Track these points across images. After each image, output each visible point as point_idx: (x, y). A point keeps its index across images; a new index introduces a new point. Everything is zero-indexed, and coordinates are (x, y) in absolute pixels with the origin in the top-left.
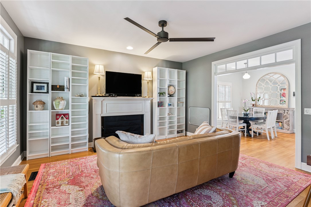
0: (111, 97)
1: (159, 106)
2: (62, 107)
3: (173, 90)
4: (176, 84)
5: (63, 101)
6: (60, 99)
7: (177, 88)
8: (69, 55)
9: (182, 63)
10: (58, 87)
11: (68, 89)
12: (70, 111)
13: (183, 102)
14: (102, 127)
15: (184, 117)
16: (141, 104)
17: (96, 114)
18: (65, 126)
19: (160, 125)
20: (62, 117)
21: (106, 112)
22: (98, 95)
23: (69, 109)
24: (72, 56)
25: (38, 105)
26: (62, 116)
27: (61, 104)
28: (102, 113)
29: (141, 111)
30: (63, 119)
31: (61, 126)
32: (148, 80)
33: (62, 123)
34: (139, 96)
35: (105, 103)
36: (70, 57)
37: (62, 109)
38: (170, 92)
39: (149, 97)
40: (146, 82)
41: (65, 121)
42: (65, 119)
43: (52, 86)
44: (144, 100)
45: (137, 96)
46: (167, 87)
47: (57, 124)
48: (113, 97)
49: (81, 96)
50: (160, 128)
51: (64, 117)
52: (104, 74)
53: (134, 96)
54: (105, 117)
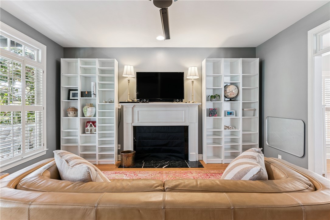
0: (142, 103)
1: (211, 115)
2: (90, 114)
3: (235, 92)
4: (240, 81)
5: (90, 108)
6: (88, 106)
7: (241, 88)
8: (95, 58)
9: (255, 47)
10: (86, 93)
11: (95, 95)
12: (97, 119)
13: (255, 110)
14: (134, 139)
15: (257, 133)
16: (184, 111)
17: (127, 123)
18: (94, 134)
19: (214, 143)
20: (91, 125)
21: (138, 121)
22: (126, 101)
23: (96, 117)
24: (99, 59)
25: (70, 112)
26: (91, 123)
27: (88, 111)
28: (133, 122)
29: (184, 121)
30: (92, 127)
31: (90, 134)
32: (193, 79)
33: (91, 130)
34: (179, 101)
35: (136, 109)
36: (97, 60)
37: (90, 116)
38: (228, 94)
39: (193, 102)
40: (190, 81)
41: (94, 129)
42: (93, 127)
43: (82, 92)
44: (188, 106)
45: (176, 101)
46: (222, 87)
47: (87, 132)
48: (143, 102)
49: (110, 103)
50: (214, 147)
51: (93, 125)
52: (135, 75)
53: (172, 101)
54: (137, 126)
